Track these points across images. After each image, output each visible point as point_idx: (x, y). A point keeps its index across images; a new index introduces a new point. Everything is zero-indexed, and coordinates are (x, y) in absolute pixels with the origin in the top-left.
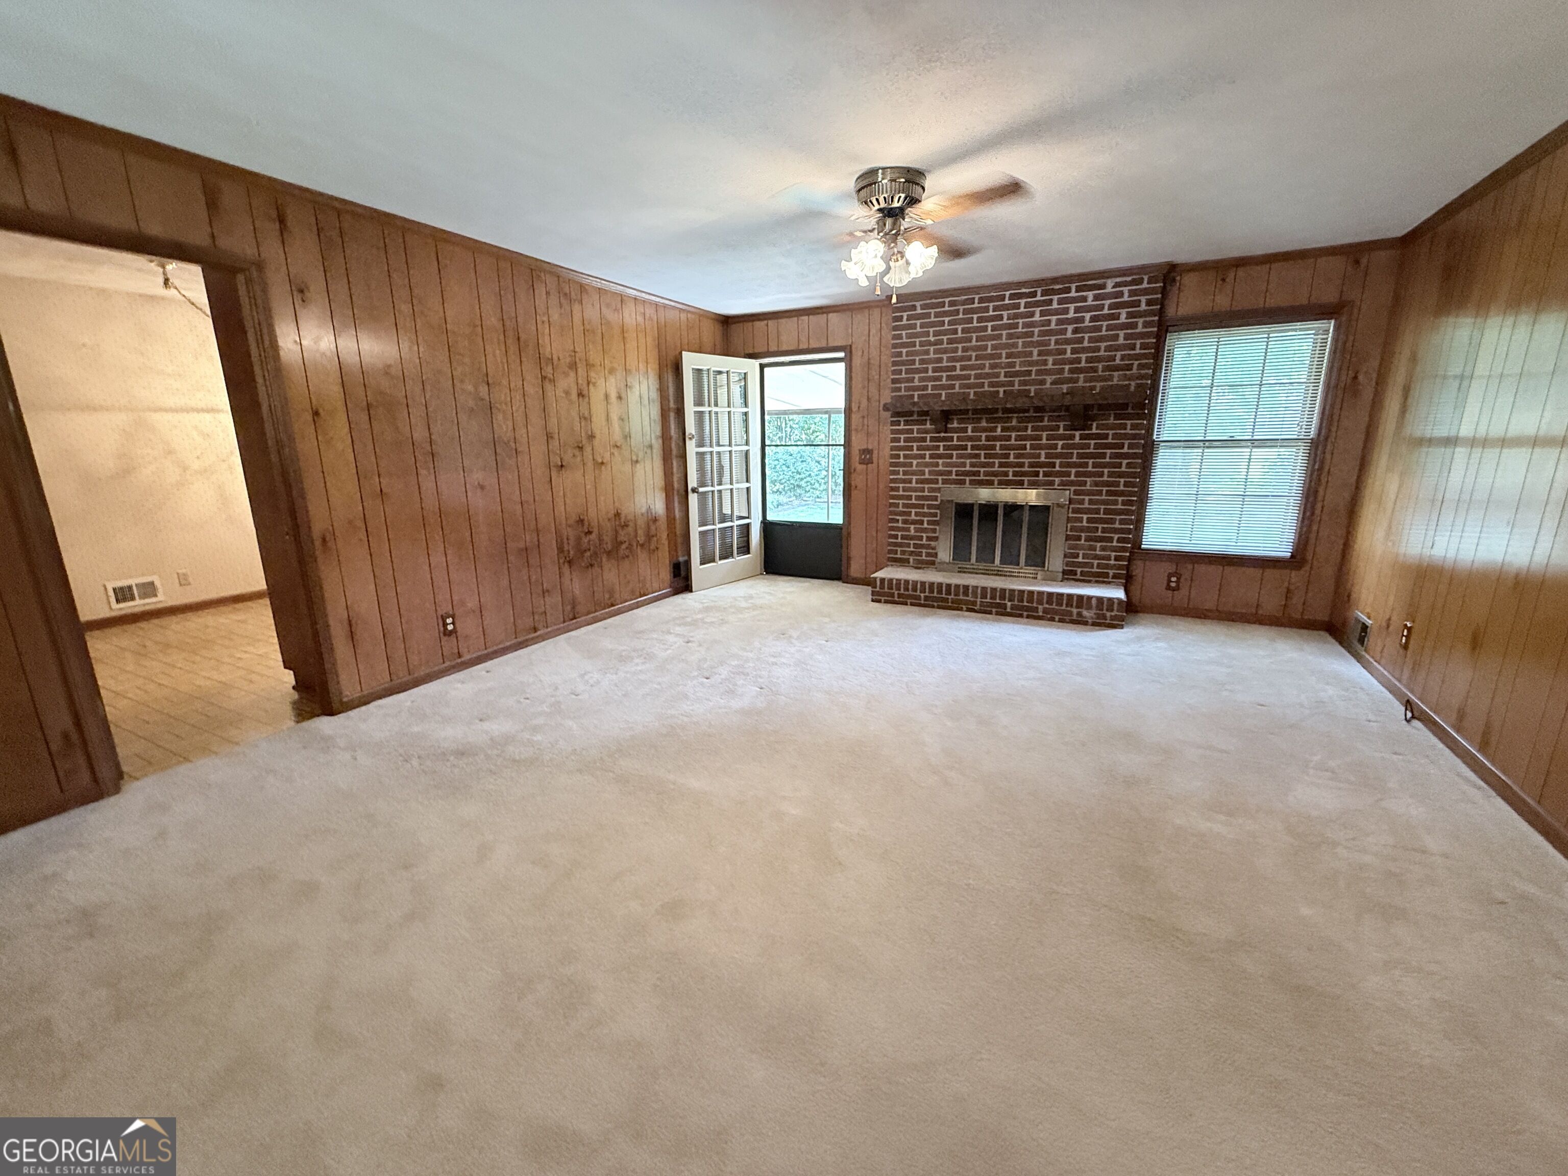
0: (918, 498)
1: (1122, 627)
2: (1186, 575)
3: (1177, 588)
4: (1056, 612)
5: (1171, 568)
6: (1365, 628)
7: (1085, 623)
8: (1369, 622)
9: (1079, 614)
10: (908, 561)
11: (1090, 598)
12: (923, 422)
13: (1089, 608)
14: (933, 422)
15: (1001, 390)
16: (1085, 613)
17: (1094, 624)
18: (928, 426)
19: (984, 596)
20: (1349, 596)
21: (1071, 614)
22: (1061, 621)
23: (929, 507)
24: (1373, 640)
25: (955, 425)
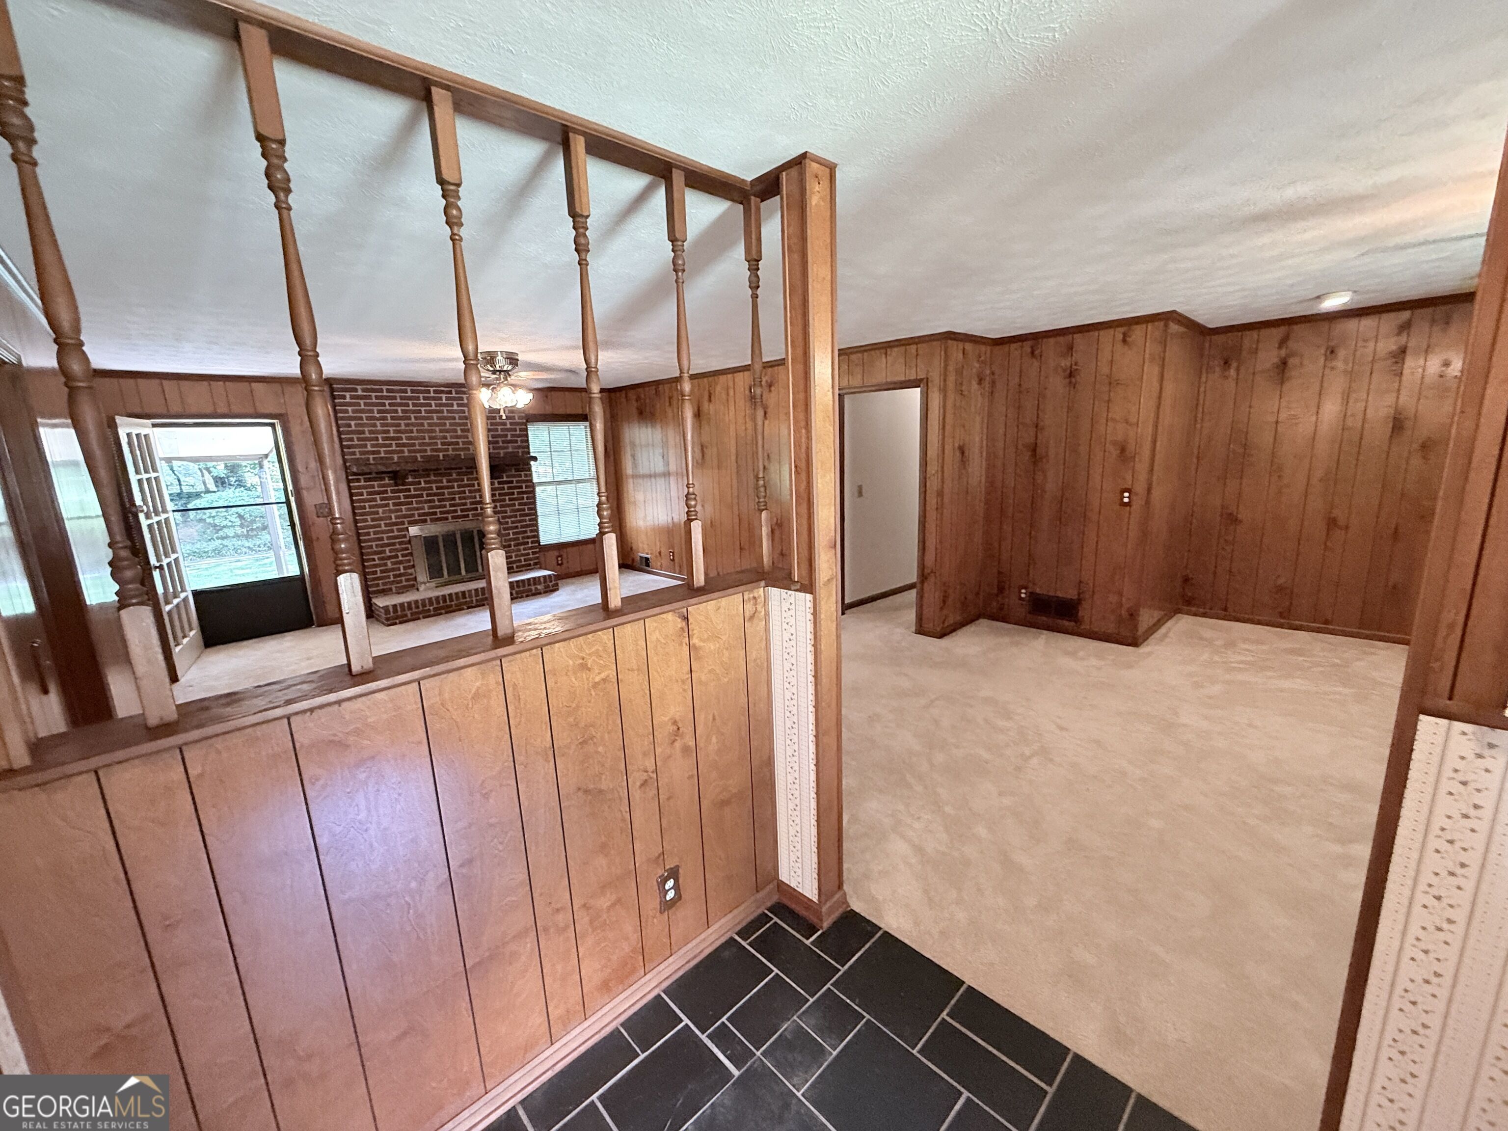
0: (389, 538)
1: (558, 589)
2: (565, 556)
3: (562, 564)
4: (523, 592)
5: (556, 553)
6: (647, 559)
7: (540, 593)
8: (649, 556)
9: (536, 588)
10: (391, 589)
11: (539, 578)
12: (383, 479)
13: (540, 584)
14: (390, 478)
15: (441, 454)
16: (539, 587)
17: (545, 592)
18: (387, 481)
19: (477, 595)
20: (631, 548)
21: (531, 590)
22: (527, 596)
23: (401, 543)
24: (652, 563)
25: (410, 480)
